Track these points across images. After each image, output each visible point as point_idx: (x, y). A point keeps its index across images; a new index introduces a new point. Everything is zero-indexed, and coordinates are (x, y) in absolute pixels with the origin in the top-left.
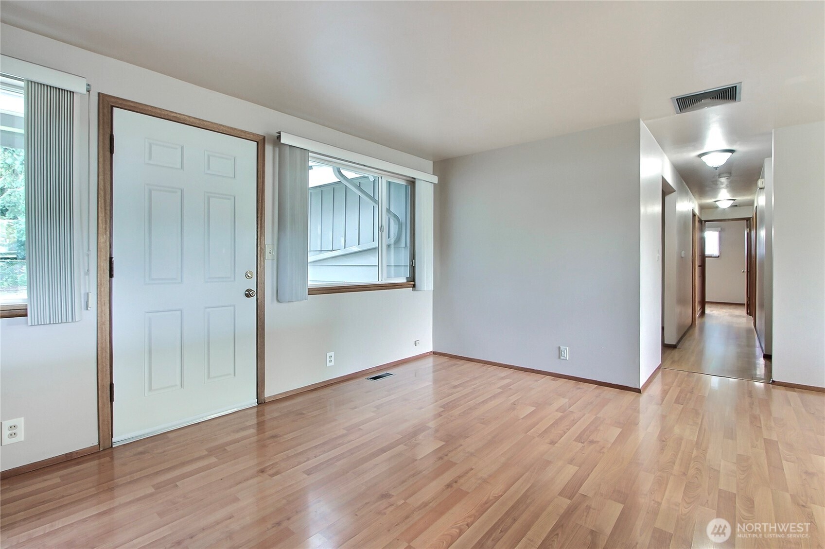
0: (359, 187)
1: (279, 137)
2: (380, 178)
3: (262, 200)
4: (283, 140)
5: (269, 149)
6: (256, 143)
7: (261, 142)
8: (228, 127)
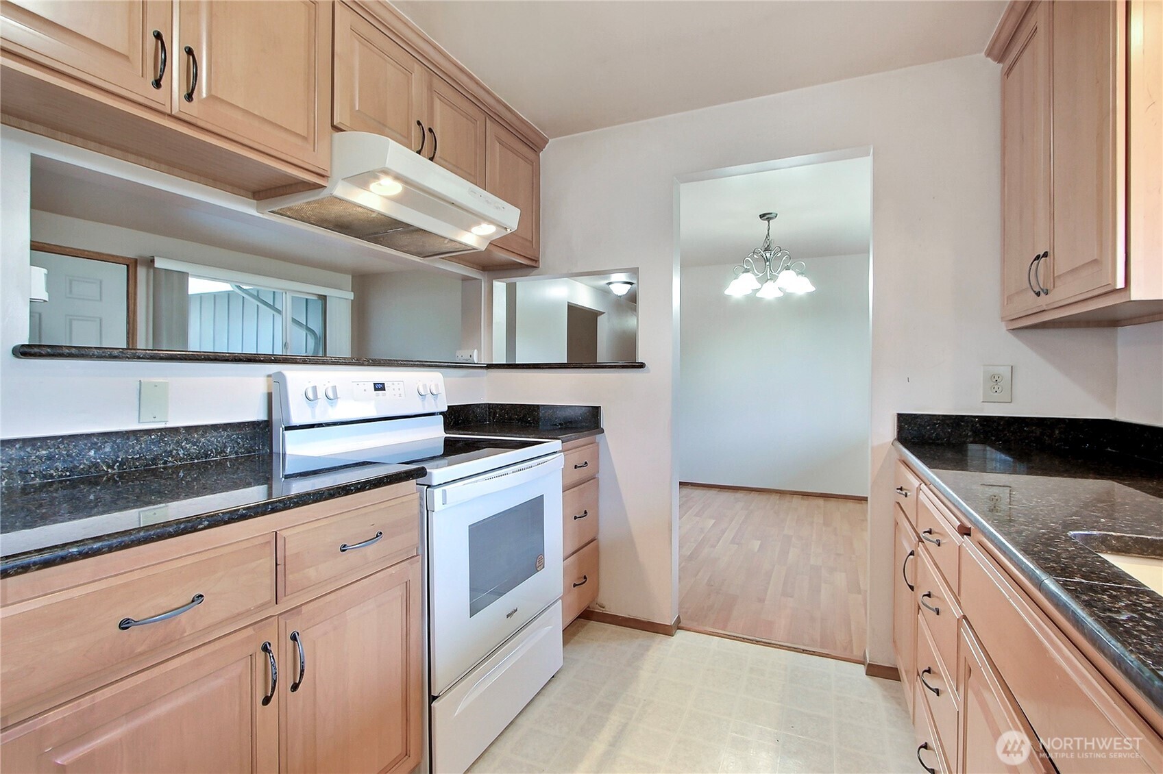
0: (257, 298)
1: (153, 261)
2: (284, 294)
3: (134, 320)
4: (157, 265)
5: (142, 272)
6: (126, 266)
7: (132, 265)
8: (93, 252)
